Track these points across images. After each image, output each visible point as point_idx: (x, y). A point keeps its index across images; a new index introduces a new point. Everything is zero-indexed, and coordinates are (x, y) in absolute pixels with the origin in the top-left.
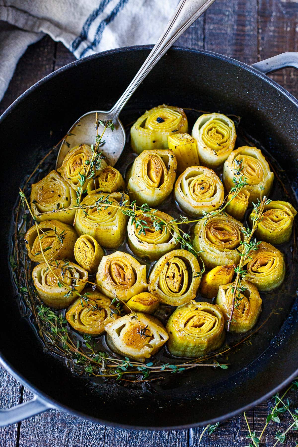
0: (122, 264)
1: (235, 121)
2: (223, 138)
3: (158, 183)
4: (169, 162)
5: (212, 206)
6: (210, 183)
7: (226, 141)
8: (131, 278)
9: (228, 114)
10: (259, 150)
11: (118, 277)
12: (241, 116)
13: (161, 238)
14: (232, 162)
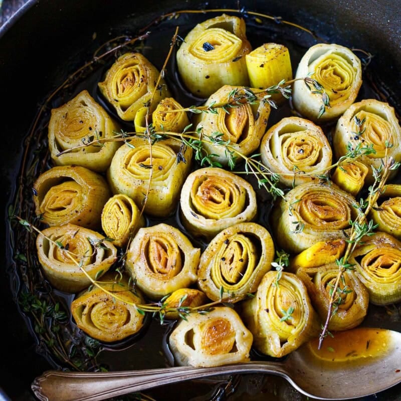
0: (165, 243)
1: (363, 60)
2: (342, 83)
3: (238, 136)
4: (259, 108)
5: (311, 179)
6: (314, 145)
7: (346, 88)
8: (175, 265)
9: (355, 48)
10: (392, 109)
11: (157, 261)
12: (372, 54)
13: (230, 212)
14: (349, 119)
